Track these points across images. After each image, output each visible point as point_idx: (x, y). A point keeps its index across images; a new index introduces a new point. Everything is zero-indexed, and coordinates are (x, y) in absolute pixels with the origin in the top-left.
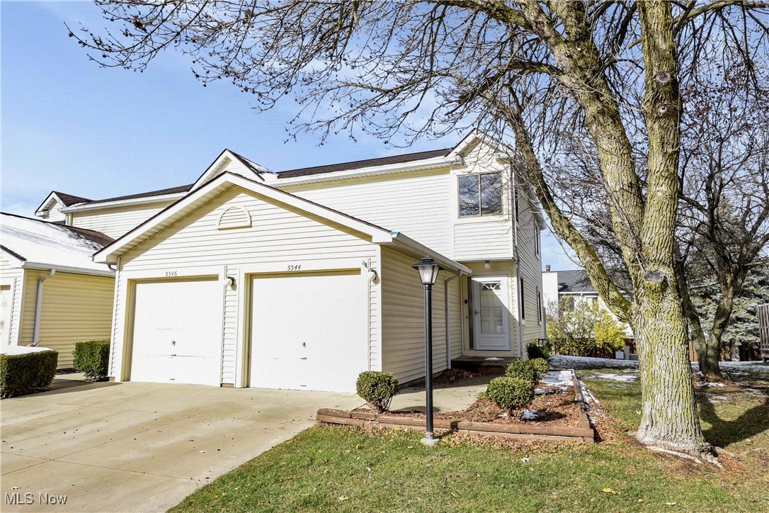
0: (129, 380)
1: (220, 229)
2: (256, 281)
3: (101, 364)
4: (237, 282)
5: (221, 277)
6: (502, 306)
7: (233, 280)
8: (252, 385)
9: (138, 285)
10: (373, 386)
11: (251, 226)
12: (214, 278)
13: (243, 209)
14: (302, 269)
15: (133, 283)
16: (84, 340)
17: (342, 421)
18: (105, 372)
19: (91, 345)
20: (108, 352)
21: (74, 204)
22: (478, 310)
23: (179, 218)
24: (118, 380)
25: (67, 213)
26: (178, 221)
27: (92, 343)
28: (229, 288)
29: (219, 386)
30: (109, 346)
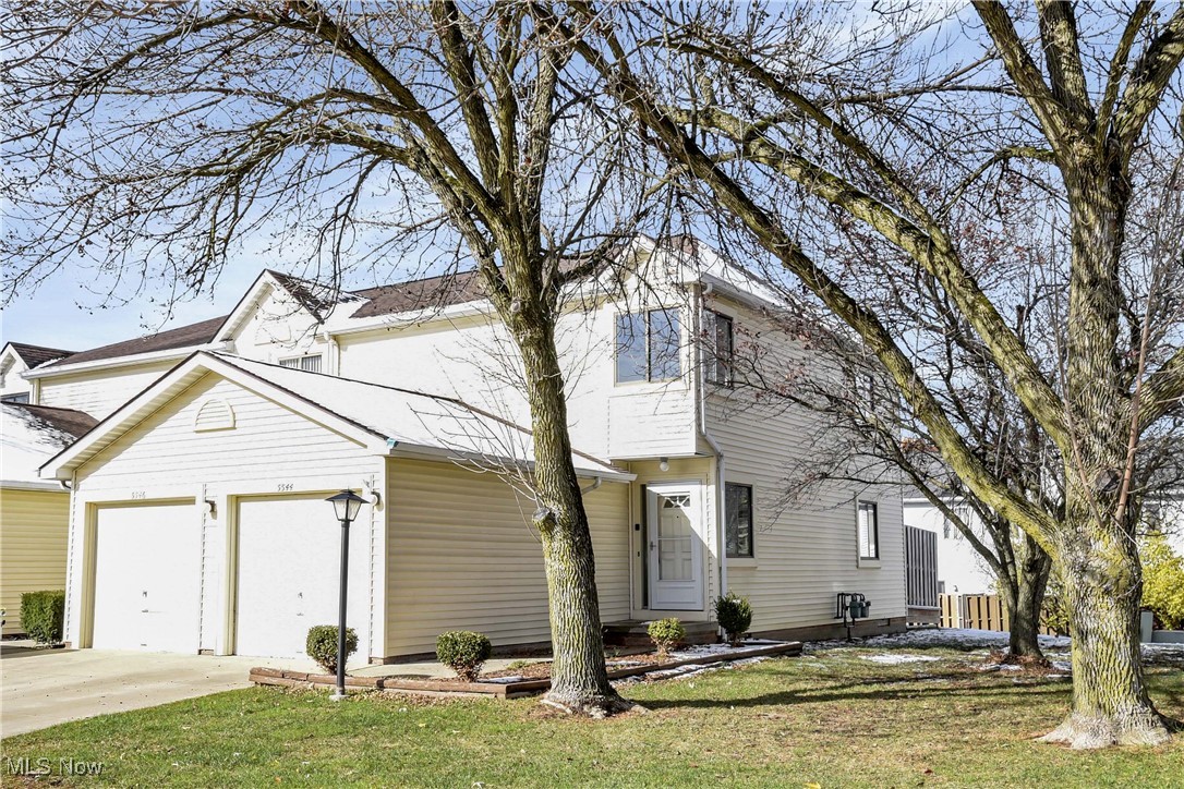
0: (90, 647)
1: (197, 432)
2: (244, 506)
3: (54, 623)
4: (218, 508)
5: (199, 500)
6: (691, 535)
7: (213, 504)
8: (238, 653)
9: (100, 511)
10: (319, 642)
11: (234, 428)
12: (190, 501)
13: (225, 403)
14: (295, 490)
15: (93, 508)
16: (32, 590)
17: (274, 681)
18: (58, 636)
19: (41, 596)
20: (63, 607)
21: (42, 362)
22: (656, 543)
23: (146, 415)
24: (75, 645)
25: (31, 379)
26: (146, 419)
27: (42, 593)
28: (209, 515)
29: (197, 653)
30: (64, 598)
